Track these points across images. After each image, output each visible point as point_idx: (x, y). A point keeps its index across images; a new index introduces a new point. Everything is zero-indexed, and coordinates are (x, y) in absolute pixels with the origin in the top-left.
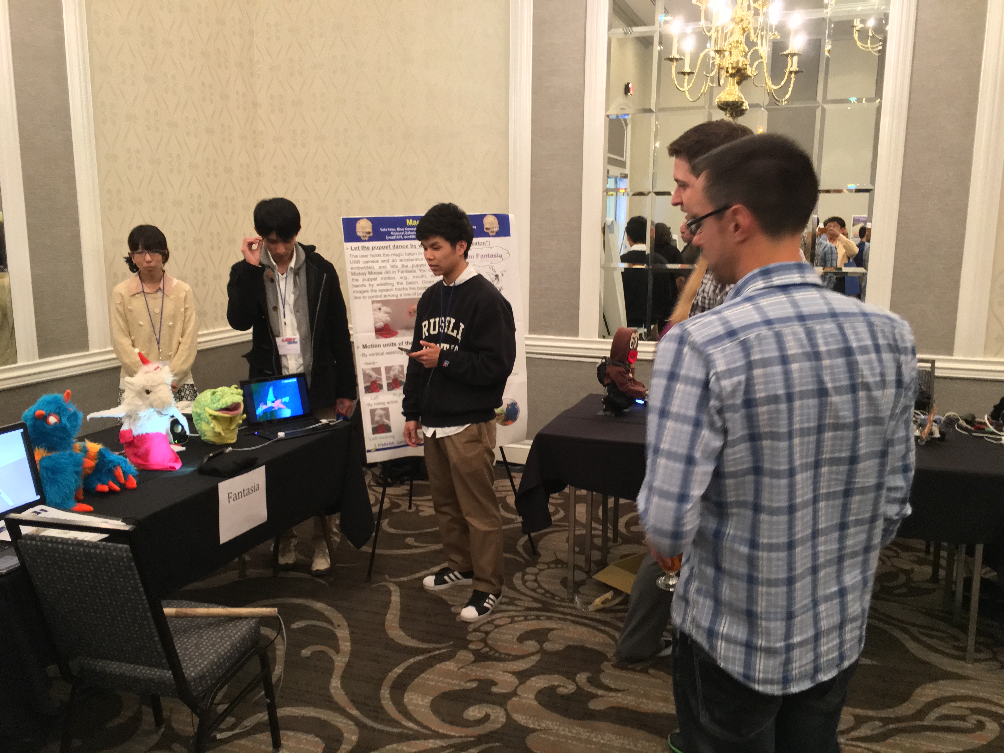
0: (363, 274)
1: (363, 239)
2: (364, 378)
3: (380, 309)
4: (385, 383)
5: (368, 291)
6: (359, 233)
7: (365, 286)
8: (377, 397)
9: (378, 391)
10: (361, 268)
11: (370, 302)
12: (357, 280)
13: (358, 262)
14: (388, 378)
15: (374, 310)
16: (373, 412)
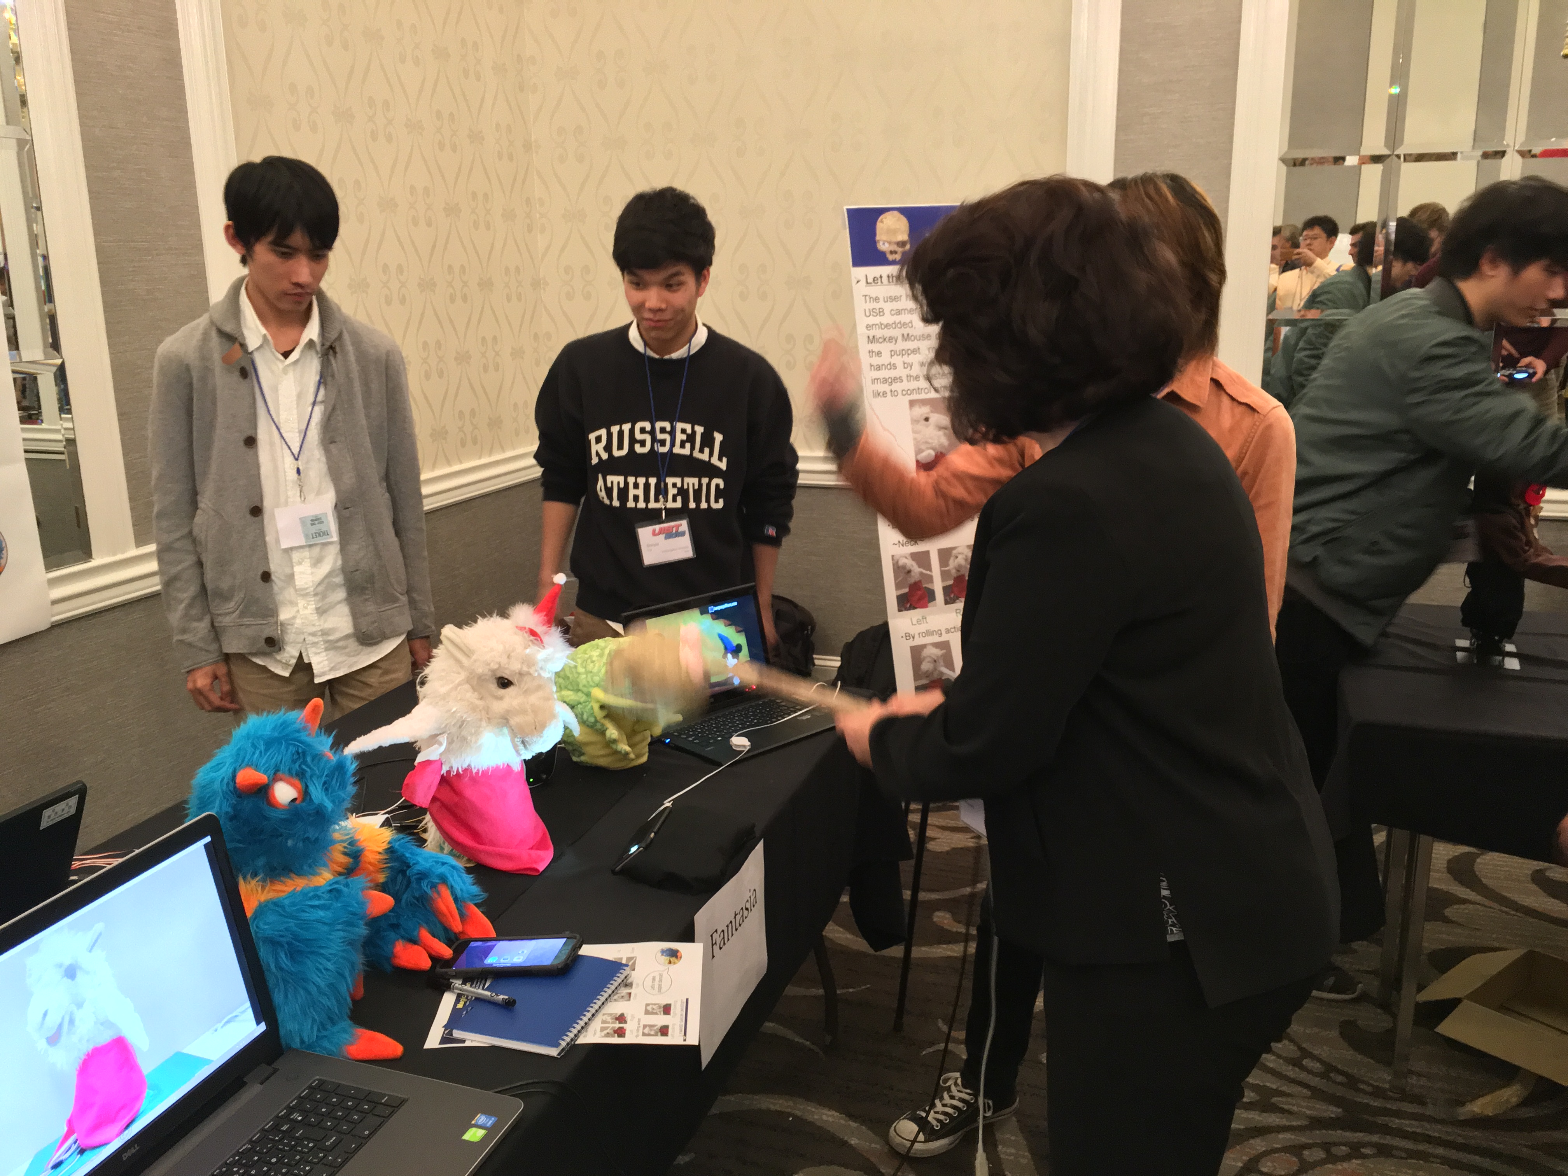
0: (890, 339)
1: (891, 257)
2: (896, 578)
3: (927, 419)
4: (938, 586)
5: (900, 379)
6: (883, 246)
7: (893, 366)
8: (924, 618)
9: (925, 606)
10: (887, 326)
11: (907, 405)
12: (879, 354)
13: (881, 312)
14: (944, 575)
15: (915, 421)
16: (916, 653)
